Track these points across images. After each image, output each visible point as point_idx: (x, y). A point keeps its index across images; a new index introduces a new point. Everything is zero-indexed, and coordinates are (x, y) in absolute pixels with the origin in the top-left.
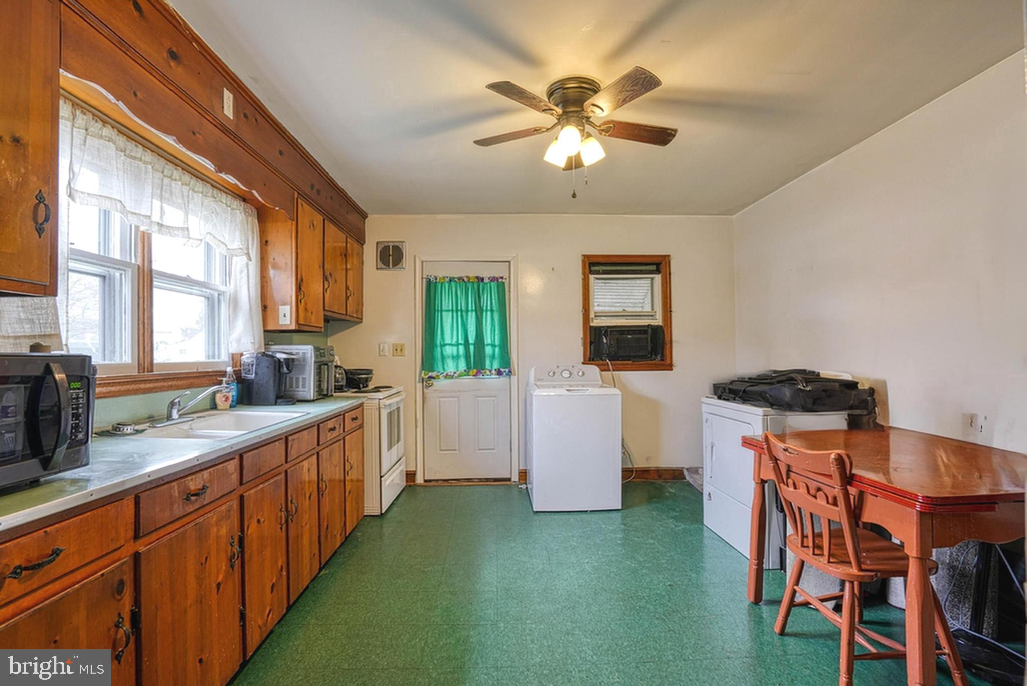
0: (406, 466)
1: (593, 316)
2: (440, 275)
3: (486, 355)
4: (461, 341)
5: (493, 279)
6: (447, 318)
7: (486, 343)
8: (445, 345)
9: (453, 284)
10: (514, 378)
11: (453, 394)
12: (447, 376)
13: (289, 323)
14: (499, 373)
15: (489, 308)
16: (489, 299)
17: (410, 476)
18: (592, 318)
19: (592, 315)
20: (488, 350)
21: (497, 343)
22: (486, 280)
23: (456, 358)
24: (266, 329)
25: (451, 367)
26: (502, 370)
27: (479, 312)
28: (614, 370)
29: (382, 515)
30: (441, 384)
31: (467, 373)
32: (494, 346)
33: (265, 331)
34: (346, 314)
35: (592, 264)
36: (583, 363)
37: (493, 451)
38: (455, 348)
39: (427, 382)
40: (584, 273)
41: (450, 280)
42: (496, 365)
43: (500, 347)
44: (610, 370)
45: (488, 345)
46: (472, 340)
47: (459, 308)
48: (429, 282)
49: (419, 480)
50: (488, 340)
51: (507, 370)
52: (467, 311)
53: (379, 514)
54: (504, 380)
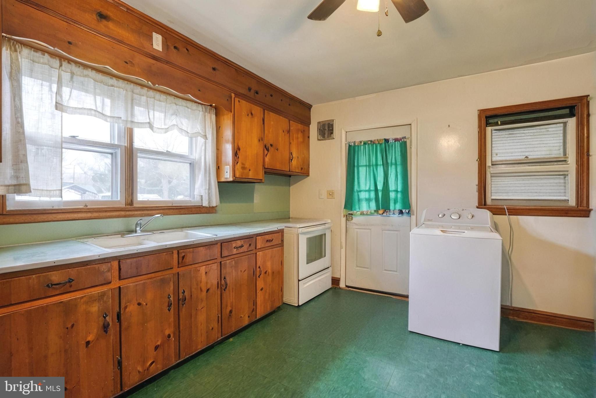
0: (333, 273)
1: (490, 165)
2: (358, 140)
3: (391, 198)
4: (372, 188)
5: (396, 140)
6: (363, 171)
7: (390, 189)
8: (360, 191)
9: (367, 146)
10: (413, 217)
11: (367, 227)
12: (362, 214)
13: (229, 177)
14: (401, 212)
15: (393, 161)
16: (395, 155)
17: (335, 281)
18: (489, 167)
19: (489, 163)
20: (392, 195)
21: (399, 189)
22: (391, 141)
23: (369, 200)
24: (219, 181)
25: (364, 207)
26: (404, 211)
27: (386, 165)
28: (509, 215)
29: (299, 306)
30: (357, 219)
31: (377, 211)
32: (396, 191)
33: (218, 182)
34: (289, 171)
35: (488, 118)
36: (477, 208)
37: (395, 273)
38: (367, 193)
39: (349, 217)
40: (480, 127)
41: (365, 144)
42: (399, 206)
43: (402, 192)
44: (506, 215)
45: (392, 191)
46: (380, 187)
47: (371, 164)
48: (350, 146)
49: (342, 285)
50: (392, 187)
51: (407, 211)
52: (377, 165)
53: (297, 305)
54: (405, 217)
